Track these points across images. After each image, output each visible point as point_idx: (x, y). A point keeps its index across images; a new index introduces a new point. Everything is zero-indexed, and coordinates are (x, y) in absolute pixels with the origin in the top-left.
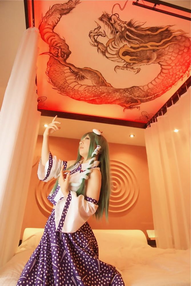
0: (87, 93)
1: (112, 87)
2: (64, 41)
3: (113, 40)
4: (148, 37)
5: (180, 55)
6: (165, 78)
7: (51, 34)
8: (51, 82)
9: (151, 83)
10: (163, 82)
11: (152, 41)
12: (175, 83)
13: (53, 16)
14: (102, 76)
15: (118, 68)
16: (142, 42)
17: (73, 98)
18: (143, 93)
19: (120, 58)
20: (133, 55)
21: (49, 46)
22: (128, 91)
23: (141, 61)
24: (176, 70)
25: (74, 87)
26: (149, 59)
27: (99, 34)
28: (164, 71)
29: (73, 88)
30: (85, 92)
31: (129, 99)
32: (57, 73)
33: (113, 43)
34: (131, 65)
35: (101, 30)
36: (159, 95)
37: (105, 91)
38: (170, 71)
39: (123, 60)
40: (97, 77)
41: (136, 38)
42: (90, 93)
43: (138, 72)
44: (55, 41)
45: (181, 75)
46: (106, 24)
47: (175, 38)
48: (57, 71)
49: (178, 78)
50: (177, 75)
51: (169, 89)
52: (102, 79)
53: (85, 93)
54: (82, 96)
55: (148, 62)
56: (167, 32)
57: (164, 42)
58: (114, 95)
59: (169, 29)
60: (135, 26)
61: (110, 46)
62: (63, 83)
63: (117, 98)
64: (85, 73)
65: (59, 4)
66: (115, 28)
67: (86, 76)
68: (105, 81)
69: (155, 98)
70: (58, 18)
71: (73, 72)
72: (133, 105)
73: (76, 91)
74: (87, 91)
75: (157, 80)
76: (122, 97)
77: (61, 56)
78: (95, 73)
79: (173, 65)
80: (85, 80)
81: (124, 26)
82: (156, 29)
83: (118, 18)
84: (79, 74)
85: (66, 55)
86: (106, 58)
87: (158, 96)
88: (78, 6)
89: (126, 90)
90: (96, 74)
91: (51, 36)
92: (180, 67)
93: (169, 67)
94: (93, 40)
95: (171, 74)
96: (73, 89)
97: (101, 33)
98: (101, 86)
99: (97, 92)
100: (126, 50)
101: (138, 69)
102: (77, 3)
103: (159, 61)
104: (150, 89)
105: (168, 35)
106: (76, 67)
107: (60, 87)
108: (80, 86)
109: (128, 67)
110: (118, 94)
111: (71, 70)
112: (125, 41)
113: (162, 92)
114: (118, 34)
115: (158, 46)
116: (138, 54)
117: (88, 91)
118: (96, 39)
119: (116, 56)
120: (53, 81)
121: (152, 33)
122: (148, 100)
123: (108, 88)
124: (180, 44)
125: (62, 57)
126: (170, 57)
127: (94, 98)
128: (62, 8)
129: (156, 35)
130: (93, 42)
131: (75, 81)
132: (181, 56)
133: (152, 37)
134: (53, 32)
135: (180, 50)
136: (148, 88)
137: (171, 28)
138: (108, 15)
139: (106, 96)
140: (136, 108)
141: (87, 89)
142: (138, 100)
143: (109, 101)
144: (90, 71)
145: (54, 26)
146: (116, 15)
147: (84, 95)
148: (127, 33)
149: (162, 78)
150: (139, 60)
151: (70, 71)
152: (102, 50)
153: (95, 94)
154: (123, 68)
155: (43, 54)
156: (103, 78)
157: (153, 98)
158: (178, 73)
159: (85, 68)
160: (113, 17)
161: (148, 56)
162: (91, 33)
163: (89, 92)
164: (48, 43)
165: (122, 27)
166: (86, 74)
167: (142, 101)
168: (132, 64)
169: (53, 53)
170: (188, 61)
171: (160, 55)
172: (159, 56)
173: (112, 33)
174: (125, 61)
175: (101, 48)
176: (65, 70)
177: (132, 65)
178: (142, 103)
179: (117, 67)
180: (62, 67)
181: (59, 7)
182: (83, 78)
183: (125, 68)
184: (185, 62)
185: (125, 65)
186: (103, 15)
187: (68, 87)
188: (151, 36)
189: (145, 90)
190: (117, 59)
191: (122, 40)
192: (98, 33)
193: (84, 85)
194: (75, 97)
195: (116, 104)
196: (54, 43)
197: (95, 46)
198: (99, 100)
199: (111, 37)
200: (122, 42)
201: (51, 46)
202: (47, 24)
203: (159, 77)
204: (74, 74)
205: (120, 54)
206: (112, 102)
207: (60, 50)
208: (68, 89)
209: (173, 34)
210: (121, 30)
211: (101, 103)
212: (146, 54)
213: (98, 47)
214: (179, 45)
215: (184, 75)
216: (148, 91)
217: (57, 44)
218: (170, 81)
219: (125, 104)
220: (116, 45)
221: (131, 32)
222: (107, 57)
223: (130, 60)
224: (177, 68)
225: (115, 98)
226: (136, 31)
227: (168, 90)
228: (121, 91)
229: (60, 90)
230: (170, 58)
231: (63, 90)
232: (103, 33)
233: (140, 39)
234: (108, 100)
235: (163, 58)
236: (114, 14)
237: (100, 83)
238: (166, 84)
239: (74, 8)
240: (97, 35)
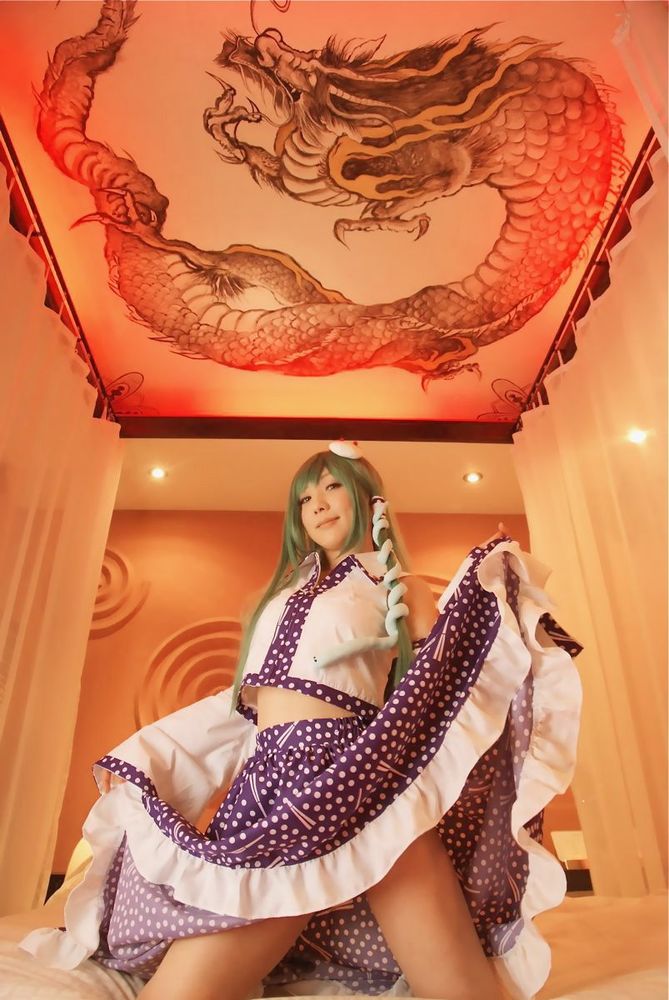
0: (270, 340)
1: (349, 302)
2: (131, 163)
3: (293, 128)
4: (411, 90)
5: (557, 135)
6: (534, 237)
7: (83, 148)
8: (139, 318)
9: (487, 263)
10: (531, 253)
11: (433, 104)
12: (578, 252)
13: (68, 86)
14: (300, 267)
15: (347, 227)
16: (397, 117)
17: (230, 365)
18: (471, 308)
19: (341, 187)
20: (382, 170)
21: (91, 192)
22: (414, 309)
23: (420, 185)
24: (566, 198)
25: (220, 322)
26: (446, 174)
27: (236, 116)
28: (518, 209)
29: (217, 330)
30: (262, 334)
31: (428, 339)
32: (148, 280)
33: (295, 137)
34: (388, 210)
35: (239, 101)
36: (536, 309)
37: (331, 321)
38: (544, 206)
39: (354, 193)
40: (284, 274)
41: (370, 102)
42: (280, 338)
43: (423, 231)
44: (105, 170)
45: (591, 212)
46: (248, 73)
47: (513, 75)
48: (144, 273)
49: (584, 226)
50: (573, 216)
51: (562, 276)
52: (303, 278)
53: (264, 340)
54: (256, 352)
55: (447, 186)
56: (475, 58)
57: (478, 99)
58: (368, 333)
59: (478, 44)
60: (351, 61)
61: (291, 152)
62: (177, 314)
63: (384, 342)
64: (238, 266)
65: (71, 40)
66: (283, 81)
67: (247, 278)
68: (317, 286)
69: (523, 320)
70: (87, 87)
71: (198, 269)
72: (451, 361)
73: (233, 338)
74: (267, 330)
75: (504, 249)
76: (399, 334)
77: (141, 220)
78: (274, 259)
79: (544, 179)
80: (249, 291)
81: (312, 67)
82: (432, 54)
83: (282, 44)
84: (220, 272)
85: (153, 214)
86: (291, 199)
87: (530, 312)
88: (134, 32)
89: (403, 306)
90: (278, 263)
91: (86, 156)
92: (576, 183)
93: (535, 192)
94: (226, 142)
95: (550, 215)
96: (219, 333)
97: (243, 113)
98: (308, 303)
99: (304, 329)
100: (353, 156)
101: (419, 219)
102: (127, 22)
103: (484, 174)
104: (490, 288)
105: (484, 65)
106: (201, 252)
107: (173, 329)
108: (240, 318)
109: (380, 216)
110: (380, 325)
111: (190, 264)
112: (337, 125)
113: (540, 293)
114: (301, 101)
115: (461, 118)
116: (401, 163)
117: (272, 331)
118: (232, 135)
119: (321, 185)
120: (145, 315)
121: (423, 73)
122: (500, 333)
123: (337, 308)
124: (539, 92)
125: (142, 222)
126: (521, 149)
127: (302, 354)
128: (85, 50)
129: (440, 76)
130: (226, 147)
131: (216, 300)
132: (563, 139)
133: (426, 88)
134: (86, 139)
135: (551, 118)
136: (481, 285)
137: (485, 39)
138: (242, 41)
139: (339, 341)
140: (465, 370)
141: (265, 325)
142: (462, 340)
143: (356, 357)
144: (252, 255)
145: (84, 119)
146: (268, 33)
147: (264, 346)
148: (333, 90)
149: (523, 238)
150: (409, 183)
151: (188, 270)
152: (266, 171)
153: (300, 337)
154: (363, 224)
155: (80, 221)
156: (307, 272)
157: (515, 323)
158: (577, 208)
159: (231, 247)
160: (263, 43)
161: (439, 165)
162: (210, 116)
163: (276, 334)
164: (82, 182)
165: (306, 74)
166: (242, 269)
167: (479, 341)
168: (389, 204)
169: (110, 214)
170: (599, 154)
171: (481, 150)
172: (481, 153)
173: (278, 101)
174: (360, 196)
175: (261, 166)
176: (169, 267)
177: (392, 206)
178: (480, 348)
179: (342, 224)
180: (158, 258)
181: (77, 48)
182: (236, 285)
183: (370, 222)
184: (588, 159)
185: (365, 211)
186: (227, 44)
187: (198, 328)
188: (421, 86)
189: (475, 296)
190: (331, 194)
191: (323, 122)
192: (233, 113)
193: (249, 311)
194: (236, 360)
195: (386, 365)
196: (101, 178)
197: (238, 161)
198: (322, 360)
199: (281, 117)
200: (326, 130)
201: (96, 191)
202: (59, 117)
203: (510, 236)
204: (205, 275)
205: (336, 173)
206: (370, 360)
207: (128, 198)
208: (201, 334)
209: (502, 58)
210: (308, 84)
211: (330, 368)
212: (429, 156)
213: (248, 163)
214: (541, 97)
215: (603, 210)
216: (488, 296)
217: (112, 181)
218: (555, 245)
219: (420, 362)
220: (309, 145)
221: (345, 84)
222: (292, 194)
223: (380, 189)
224: (566, 188)
225: (375, 345)
226: (361, 78)
227: (561, 283)
228: (387, 311)
229: (178, 341)
230: (525, 155)
231: (186, 339)
232: (250, 111)
233: (388, 106)
234: (353, 353)
235: (498, 158)
236: (261, 31)
237: (303, 296)
238: (545, 259)
239: (123, 40)
240: (232, 121)
